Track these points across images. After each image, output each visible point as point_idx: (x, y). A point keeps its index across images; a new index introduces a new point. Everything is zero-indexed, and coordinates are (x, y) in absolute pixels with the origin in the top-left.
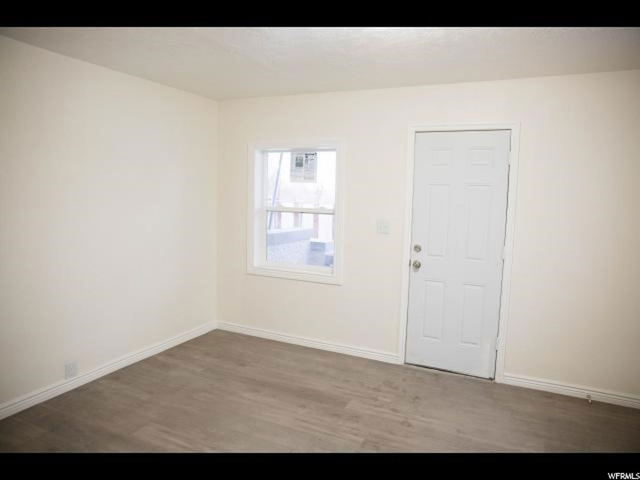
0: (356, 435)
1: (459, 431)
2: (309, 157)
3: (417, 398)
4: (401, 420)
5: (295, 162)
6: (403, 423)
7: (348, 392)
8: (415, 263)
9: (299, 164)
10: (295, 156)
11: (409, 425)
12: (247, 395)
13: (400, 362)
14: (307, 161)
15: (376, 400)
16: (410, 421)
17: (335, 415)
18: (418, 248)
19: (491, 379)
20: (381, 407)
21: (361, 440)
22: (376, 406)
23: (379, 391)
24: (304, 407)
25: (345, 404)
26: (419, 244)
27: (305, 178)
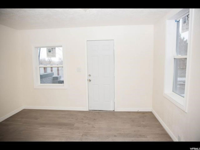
0: (79, 133)
1: (108, 126)
2: (53, 49)
3: (95, 119)
4: (92, 126)
5: (48, 51)
6: (92, 127)
7: (73, 121)
8: (89, 80)
9: (50, 52)
10: (48, 49)
11: (94, 127)
12: (41, 128)
13: (87, 110)
14: (52, 51)
15: (83, 122)
16: (94, 126)
17: (71, 129)
18: (90, 75)
19: (114, 111)
20: (85, 124)
21: (81, 134)
22: (83, 124)
23: (83, 119)
24: (61, 128)
25: (74, 125)
26: (90, 74)
27: (52, 56)
